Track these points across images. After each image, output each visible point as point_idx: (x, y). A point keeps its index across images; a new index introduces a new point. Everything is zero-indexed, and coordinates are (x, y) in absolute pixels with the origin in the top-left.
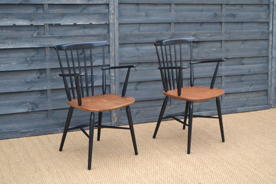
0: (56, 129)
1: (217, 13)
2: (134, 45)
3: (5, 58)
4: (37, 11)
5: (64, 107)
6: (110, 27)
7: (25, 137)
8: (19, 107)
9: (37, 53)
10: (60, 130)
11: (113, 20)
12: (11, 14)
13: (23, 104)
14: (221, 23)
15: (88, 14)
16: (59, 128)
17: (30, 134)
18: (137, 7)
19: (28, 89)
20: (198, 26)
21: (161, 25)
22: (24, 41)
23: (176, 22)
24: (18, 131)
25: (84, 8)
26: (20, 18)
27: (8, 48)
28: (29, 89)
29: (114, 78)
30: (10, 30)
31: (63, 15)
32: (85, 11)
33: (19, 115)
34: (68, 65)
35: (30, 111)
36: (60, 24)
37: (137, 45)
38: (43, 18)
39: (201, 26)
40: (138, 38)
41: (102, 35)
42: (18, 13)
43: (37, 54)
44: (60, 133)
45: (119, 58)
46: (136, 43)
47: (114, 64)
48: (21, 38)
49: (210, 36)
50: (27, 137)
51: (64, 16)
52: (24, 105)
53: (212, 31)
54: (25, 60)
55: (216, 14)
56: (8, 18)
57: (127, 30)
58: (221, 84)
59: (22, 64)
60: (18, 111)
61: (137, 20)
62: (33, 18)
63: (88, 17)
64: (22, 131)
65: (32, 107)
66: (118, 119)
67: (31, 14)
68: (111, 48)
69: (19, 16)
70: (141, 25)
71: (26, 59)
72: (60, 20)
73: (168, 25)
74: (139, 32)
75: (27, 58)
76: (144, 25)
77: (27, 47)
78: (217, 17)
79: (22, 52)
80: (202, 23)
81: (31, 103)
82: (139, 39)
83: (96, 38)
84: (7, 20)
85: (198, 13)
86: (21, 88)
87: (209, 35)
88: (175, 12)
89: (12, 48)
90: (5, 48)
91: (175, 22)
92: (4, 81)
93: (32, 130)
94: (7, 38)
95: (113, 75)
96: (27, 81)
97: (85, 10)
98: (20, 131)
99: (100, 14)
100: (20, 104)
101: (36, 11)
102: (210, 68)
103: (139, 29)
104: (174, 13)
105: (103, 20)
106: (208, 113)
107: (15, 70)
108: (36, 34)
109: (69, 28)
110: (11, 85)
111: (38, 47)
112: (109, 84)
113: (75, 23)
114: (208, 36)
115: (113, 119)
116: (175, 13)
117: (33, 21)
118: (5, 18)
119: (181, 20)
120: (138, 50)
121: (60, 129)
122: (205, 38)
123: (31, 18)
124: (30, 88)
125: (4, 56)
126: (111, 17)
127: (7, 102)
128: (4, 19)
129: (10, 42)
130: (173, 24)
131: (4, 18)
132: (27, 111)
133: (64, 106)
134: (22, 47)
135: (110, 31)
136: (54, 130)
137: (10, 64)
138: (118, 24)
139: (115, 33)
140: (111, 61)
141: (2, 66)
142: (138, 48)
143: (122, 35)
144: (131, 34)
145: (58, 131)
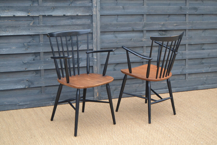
1: (182, 6)
2: (112, 33)
3: (6, 43)
4: (33, 4)
6: (93, 18)
7: (23, 109)
8: (17, 84)
9: (33, 39)
10: (51, 103)
11: (96, 12)
12: (12, 7)
13: (21, 81)
14: (185, 15)
15: (75, 7)
16: (51, 102)
17: (26, 106)
18: (116, 1)
19: (25, 69)
20: (166, 18)
21: (135, 16)
22: (22, 30)
23: (148, 14)
24: (16, 104)
25: (71, 2)
26: (19, 10)
27: (9, 35)
28: (26, 69)
29: (96, 60)
30: (10, 20)
31: (54, 8)
32: (73, 5)
33: (18, 91)
34: (59, 49)
35: (27, 87)
36: (52, 15)
37: (115, 33)
38: (37, 11)
39: (169, 17)
40: (116, 27)
41: (87, 25)
42: (17, 6)
43: (33, 40)
44: (51, 106)
45: (101, 44)
46: (115, 32)
47: (96, 49)
48: (19, 26)
49: (176, 25)
50: (24, 108)
51: (55, 9)
52: (22, 83)
53: (178, 22)
54: (23, 45)
55: (181, 7)
56: (9, 10)
57: (107, 20)
58: (185, 65)
59: (20, 49)
60: (17, 88)
61: (115, 12)
62: (29, 10)
63: (75, 10)
64: (20, 104)
65: (29, 84)
66: (99, 95)
67: (28, 7)
68: (93, 35)
69: (18, 8)
70: (119, 16)
71: (24, 44)
72: (51, 12)
73: (142, 16)
74: (117, 22)
75: (25, 44)
76: (122, 16)
77: (25, 34)
78: (182, 10)
79: (20, 38)
80: (169, 15)
81: (27, 80)
82: (117, 28)
83: (81, 27)
84: (8, 12)
85: (166, 6)
86: (19, 68)
87: (175, 25)
88: (147, 5)
89: (12, 35)
90: (7, 35)
91: (147, 14)
92: (5, 63)
93: (28, 103)
94: (8, 27)
95: (95, 57)
96: (24, 62)
97: (72, 4)
98: (18, 103)
99: (85, 7)
100: (19, 82)
101: (32, 5)
103: (117, 19)
104: (147, 6)
105: (88, 12)
106: (174, 90)
107: (15, 53)
108: (32, 24)
109: (59, 19)
110: (11, 66)
111: (34, 34)
112: (92, 65)
113: (64, 14)
114: (174, 26)
115: (95, 95)
116: (148, 6)
117: (30, 13)
118: (7, 10)
119: (152, 12)
120: (116, 37)
121: (52, 102)
122: (172, 27)
123: (28, 10)
124: (27, 68)
125: (6, 41)
126: (94, 9)
127: (8, 79)
128: (6, 11)
129: (10, 30)
130: (146, 15)
131: (6, 10)
132: (24, 88)
134: (20, 34)
135: (93, 21)
136: (47, 103)
137: (10, 48)
138: (100, 16)
139: (97, 23)
140: (94, 46)
141: (4, 50)
142: (116, 35)
143: (103, 25)
144: (110, 24)
145: (50, 104)
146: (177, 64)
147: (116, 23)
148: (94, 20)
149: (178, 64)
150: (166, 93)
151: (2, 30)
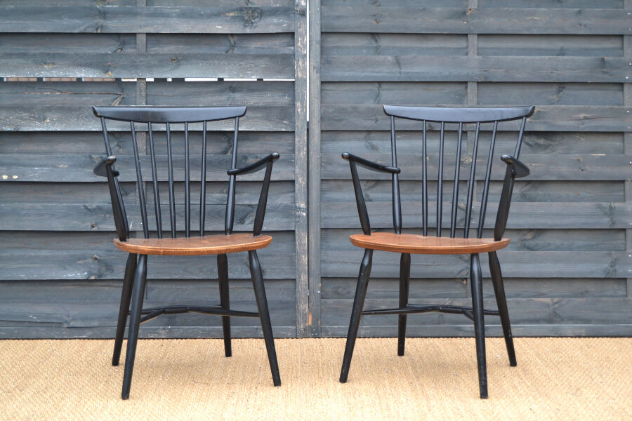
0: (154, 327)
1: (605, 58)
2: (363, 135)
3: (45, 153)
4: (122, 49)
5: (176, 277)
6: (296, 88)
7: (80, 339)
8: (67, 267)
9: (118, 145)
10: (163, 332)
11: (307, 70)
12: (62, 56)
13: (79, 260)
14: (622, 84)
15: (243, 57)
16: (161, 327)
17: (89, 333)
18: (374, 43)
19: (90, 227)
20: (551, 93)
21: (439, 87)
22: (87, 117)
23: (482, 80)
24: (61, 323)
25: (232, 42)
26: (81, 65)
27: (50, 130)
28: (93, 227)
29: (305, 214)
30: (59, 91)
31: (179, 58)
32: (236, 51)
33: (70, 288)
35: (93, 278)
36: (183, 79)
37: (373, 135)
38: (132, 66)
39: (561, 93)
40: (373, 118)
41: (277, 107)
42: (76, 54)
43: (117, 148)
44: (163, 339)
45: (321, 166)
46: (369, 132)
47: (305, 179)
48: (80, 108)
49: (586, 118)
50: (84, 339)
51: (182, 62)
52: (80, 264)
53: (592, 107)
54: (88, 159)
55: (603, 60)
56: (54, 64)
57: (342, 97)
58: (625, 250)
59: (80, 169)
60: (64, 277)
61: (371, 74)
62: (109, 66)
63: (240, 65)
64: (72, 324)
65: (99, 270)
66: (315, 320)
67: (106, 54)
68: (297, 139)
69: (79, 60)
70: (384, 86)
71: (90, 157)
72: (172, 70)
73: (460, 88)
74: (378, 103)
75: (93, 156)
76: (393, 86)
77: (93, 130)
78: (605, 70)
79: (83, 141)
80: (562, 85)
81: (96, 259)
82: (377, 121)
83: (260, 115)
84: (53, 69)
85: (547, 57)
86: (75, 222)
87: (582, 116)
88: (478, 55)
89: (59, 130)
90: (44, 130)
91: (480, 81)
92: (38, 205)
93: (95, 323)
94: (50, 109)
95: (303, 205)
96: (89, 207)
97: (236, 49)
98: (66, 322)
99: (273, 57)
100: (71, 262)
101: (120, 50)
102: (588, 204)
103: (378, 95)
104: (476, 57)
105: (280, 72)
106: (581, 328)
107: (64, 180)
108: (118, 102)
109: (196, 89)
110: (53, 215)
111: (120, 130)
112: (293, 229)
113: (221, 77)
114: (580, 120)
115: (300, 319)
116: (481, 57)
117: (110, 73)
118: (48, 64)
119: (499, 75)
120: (374, 148)
121: (164, 329)
122: (571, 123)
123: (106, 64)
124: (96, 224)
125: (44, 148)
126: (300, 63)
127: (44, 253)
128: (46, 67)
129: (55, 116)
130: (475, 85)
131: (45, 63)
132: (85, 278)
133: (175, 274)
134: (82, 129)
135: (297, 97)
136: (150, 329)
137: (54, 166)
138: (319, 83)
139: (308, 107)
140: (297, 170)
141: (36, 171)
142: (375, 143)
143: (331, 111)
144: (355, 109)
145: (159, 334)
146: (593, 245)
147: (373, 105)
148: (300, 95)
149: (597, 245)
150: (549, 337)
151: (34, 117)
